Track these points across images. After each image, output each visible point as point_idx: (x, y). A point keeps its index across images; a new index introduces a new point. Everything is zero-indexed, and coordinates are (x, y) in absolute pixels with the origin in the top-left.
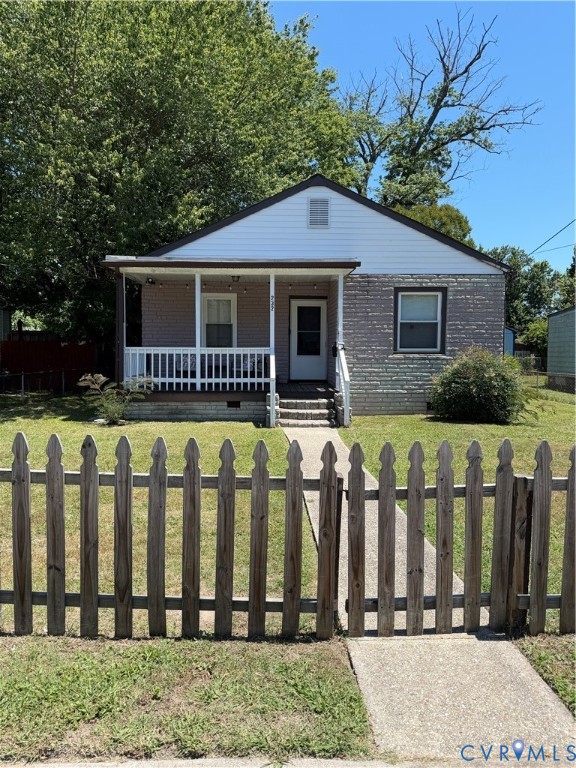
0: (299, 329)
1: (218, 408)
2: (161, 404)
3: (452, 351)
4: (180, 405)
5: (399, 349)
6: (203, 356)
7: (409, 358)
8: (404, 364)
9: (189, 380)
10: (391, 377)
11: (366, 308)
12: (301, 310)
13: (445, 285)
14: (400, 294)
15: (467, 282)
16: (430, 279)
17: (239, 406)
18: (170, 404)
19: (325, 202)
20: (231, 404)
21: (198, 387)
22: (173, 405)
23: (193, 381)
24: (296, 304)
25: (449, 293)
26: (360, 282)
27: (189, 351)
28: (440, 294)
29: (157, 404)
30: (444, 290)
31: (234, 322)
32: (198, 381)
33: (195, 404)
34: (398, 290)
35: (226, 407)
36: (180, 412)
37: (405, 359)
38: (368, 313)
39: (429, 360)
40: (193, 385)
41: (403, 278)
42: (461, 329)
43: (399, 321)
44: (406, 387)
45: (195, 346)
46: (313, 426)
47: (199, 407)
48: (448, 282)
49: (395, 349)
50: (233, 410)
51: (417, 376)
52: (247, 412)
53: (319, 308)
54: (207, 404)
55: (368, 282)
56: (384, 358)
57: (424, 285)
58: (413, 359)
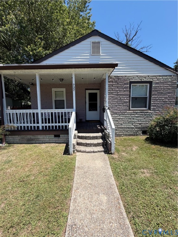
0: (89, 101)
1: (50, 138)
2: (23, 136)
3: (153, 109)
4: (32, 137)
5: (131, 109)
6: (42, 114)
7: (136, 113)
8: (133, 115)
9: (36, 125)
10: (128, 120)
11: (117, 91)
12: (90, 94)
13: (151, 80)
14: (132, 85)
15: (161, 79)
16: (145, 77)
17: (60, 137)
18: (27, 136)
19: (99, 43)
20: (55, 136)
21: (41, 128)
22: (29, 137)
23: (38, 125)
24: (88, 92)
25: (153, 84)
26: (114, 79)
27: (35, 111)
28: (148, 85)
29: (21, 136)
30: (150, 83)
31: (65, 99)
32: (40, 125)
33: (39, 136)
34: (131, 83)
35: (53, 137)
36: (32, 140)
37: (134, 113)
38: (118, 93)
39: (144, 113)
40: (38, 127)
41: (133, 77)
42: (158, 100)
43: (131, 96)
44: (134, 124)
45: (37, 109)
46: (94, 152)
47: (41, 137)
48: (153, 79)
49: (129, 108)
50: (56, 139)
51: (138, 120)
52: (64, 139)
53: (97, 93)
54: (45, 136)
55: (118, 79)
56: (125, 113)
57: (142, 80)
58: (137, 113)
